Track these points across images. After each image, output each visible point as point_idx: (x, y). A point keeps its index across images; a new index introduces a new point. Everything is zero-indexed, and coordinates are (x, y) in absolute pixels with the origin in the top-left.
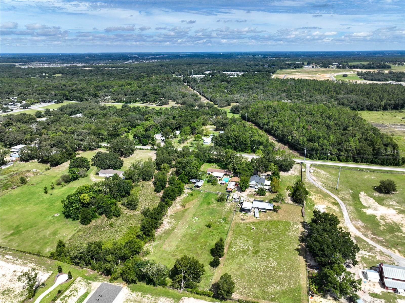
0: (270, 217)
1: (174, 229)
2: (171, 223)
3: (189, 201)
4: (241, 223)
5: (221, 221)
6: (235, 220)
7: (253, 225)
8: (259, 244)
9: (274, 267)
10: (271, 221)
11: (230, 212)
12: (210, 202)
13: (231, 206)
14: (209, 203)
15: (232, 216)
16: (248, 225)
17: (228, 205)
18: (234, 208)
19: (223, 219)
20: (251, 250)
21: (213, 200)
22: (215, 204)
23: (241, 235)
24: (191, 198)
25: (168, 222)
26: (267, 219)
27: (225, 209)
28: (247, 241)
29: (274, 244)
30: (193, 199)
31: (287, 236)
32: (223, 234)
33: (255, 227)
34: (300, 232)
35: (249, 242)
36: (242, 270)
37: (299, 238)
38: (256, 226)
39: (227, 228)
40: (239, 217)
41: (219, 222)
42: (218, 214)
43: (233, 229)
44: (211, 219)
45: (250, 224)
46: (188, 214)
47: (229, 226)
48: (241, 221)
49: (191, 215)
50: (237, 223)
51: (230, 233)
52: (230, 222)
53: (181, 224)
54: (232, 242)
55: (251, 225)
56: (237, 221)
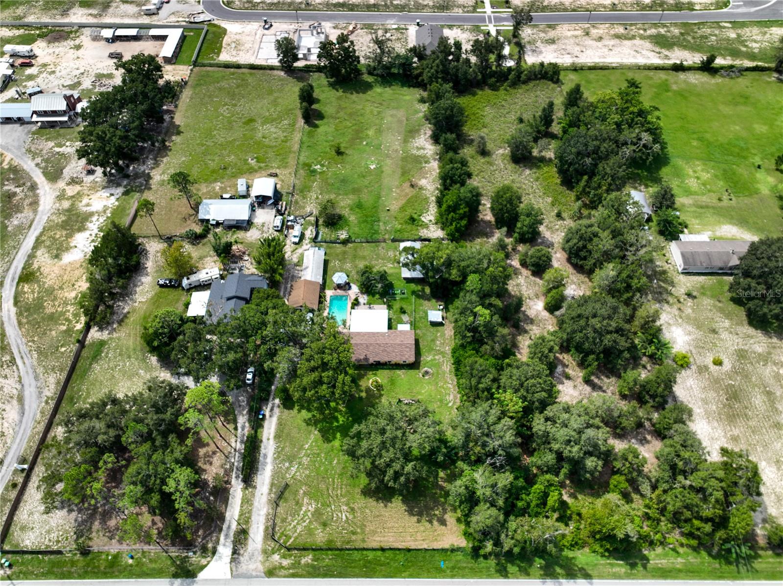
0: (214, 189)
1: (405, 141)
2: (418, 149)
3: (408, 202)
4: (278, 168)
5: (319, 166)
6: (290, 173)
7: (252, 168)
8: (244, 135)
9: (224, 105)
10: (216, 181)
11: (304, 190)
12: (357, 210)
13: (304, 208)
14: (359, 206)
15: (297, 182)
16: (262, 165)
17: (312, 207)
18: (297, 202)
19: (314, 171)
20: (257, 125)
21: (352, 218)
22: (344, 205)
23: (276, 146)
24: (409, 212)
25: (424, 149)
26: (222, 183)
27: (317, 198)
28: (263, 137)
29: (217, 136)
30: (402, 209)
31: (190, 154)
32: (309, 144)
33: (249, 164)
34: (162, 165)
35: (260, 135)
36: (271, 98)
37: (169, 153)
38: (247, 167)
39: (303, 154)
40: (283, 181)
41: (322, 165)
42: (329, 181)
43: (292, 155)
44: (341, 169)
45: (260, 168)
46: (394, 172)
47: (301, 158)
48: (278, 171)
49: (387, 170)
50: (285, 167)
51: (296, 147)
52: (300, 166)
53: (397, 151)
54: (292, 133)
55: (256, 167)
56: (286, 172)
